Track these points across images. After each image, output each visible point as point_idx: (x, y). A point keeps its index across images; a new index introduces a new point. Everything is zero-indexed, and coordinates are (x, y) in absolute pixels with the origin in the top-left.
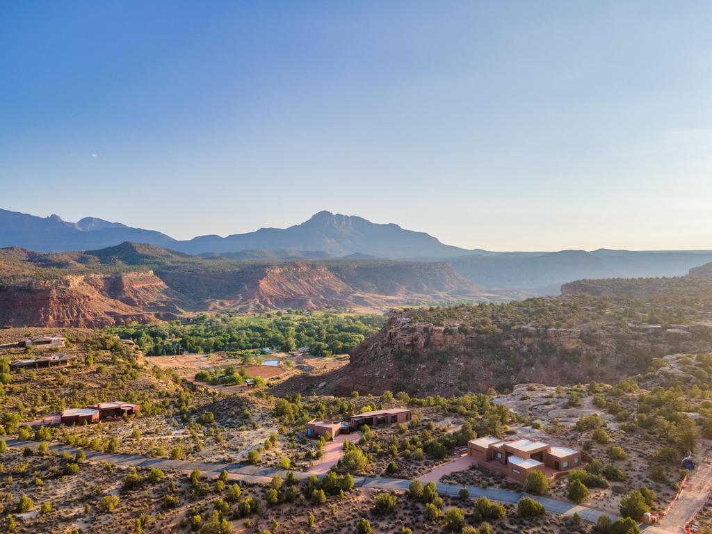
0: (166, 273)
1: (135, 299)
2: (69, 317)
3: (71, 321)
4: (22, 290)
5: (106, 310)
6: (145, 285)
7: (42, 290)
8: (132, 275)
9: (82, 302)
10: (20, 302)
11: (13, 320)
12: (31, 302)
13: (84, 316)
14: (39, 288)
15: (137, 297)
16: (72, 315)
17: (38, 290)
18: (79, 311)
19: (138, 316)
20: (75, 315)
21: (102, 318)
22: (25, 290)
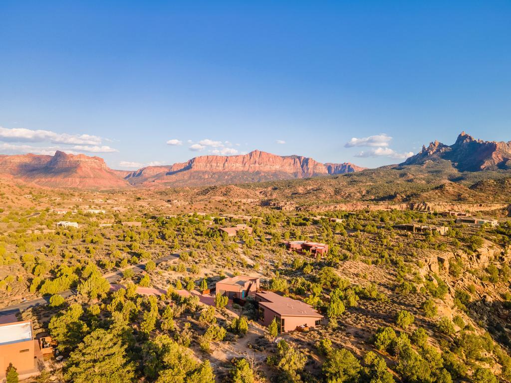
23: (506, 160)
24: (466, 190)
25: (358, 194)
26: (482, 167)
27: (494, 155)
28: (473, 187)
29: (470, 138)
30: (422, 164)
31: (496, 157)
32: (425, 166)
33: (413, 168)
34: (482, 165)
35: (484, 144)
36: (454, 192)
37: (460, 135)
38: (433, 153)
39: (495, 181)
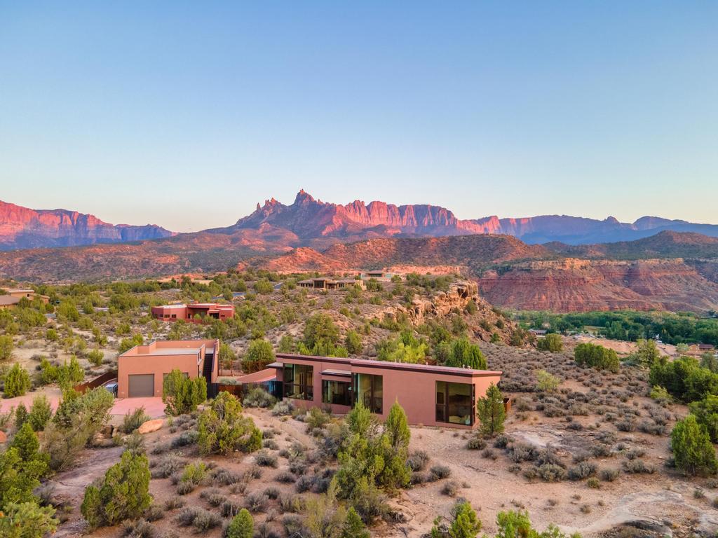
0: (705, 262)
1: (651, 289)
2: (560, 298)
3: (562, 302)
4: (523, 270)
5: (602, 295)
6: (668, 274)
7: (540, 271)
8: (653, 262)
9: (576, 284)
10: (520, 281)
11: (513, 297)
12: (529, 282)
13: (575, 298)
14: (537, 269)
15: (656, 287)
16: (564, 297)
17: (536, 270)
18: (571, 293)
19: (637, 303)
20: (567, 297)
21: (594, 303)
22: (526, 270)
23: (345, 226)
24: (320, 256)
25: (179, 266)
26: (324, 233)
27: (334, 220)
28: (324, 252)
29: (310, 197)
30: (257, 227)
31: (337, 222)
32: (261, 230)
33: (247, 232)
34: (323, 230)
35: (324, 206)
36: (308, 258)
37: (299, 194)
38: (270, 215)
39: (346, 245)
